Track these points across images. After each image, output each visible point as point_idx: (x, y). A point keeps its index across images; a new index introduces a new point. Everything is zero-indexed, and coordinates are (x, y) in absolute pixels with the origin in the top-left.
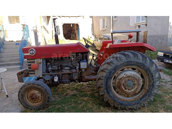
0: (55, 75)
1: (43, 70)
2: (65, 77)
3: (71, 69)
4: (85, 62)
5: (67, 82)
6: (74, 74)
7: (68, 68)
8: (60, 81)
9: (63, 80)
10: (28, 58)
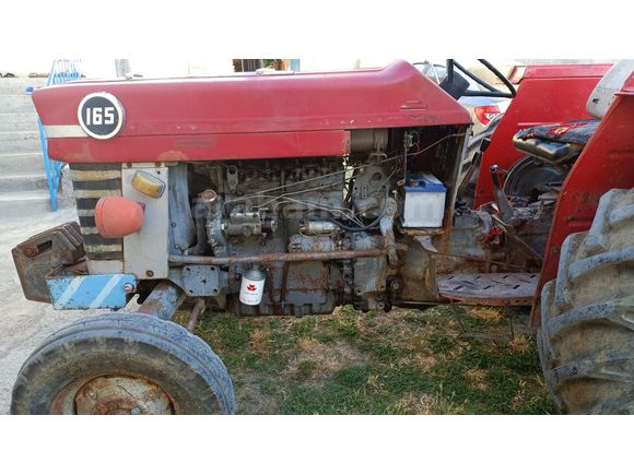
0: (248, 267)
1: (171, 234)
2: (302, 278)
3: (346, 229)
4: (435, 189)
5: (315, 308)
6: (360, 263)
7: (330, 226)
8: (276, 302)
9: (291, 297)
10: (78, 157)
